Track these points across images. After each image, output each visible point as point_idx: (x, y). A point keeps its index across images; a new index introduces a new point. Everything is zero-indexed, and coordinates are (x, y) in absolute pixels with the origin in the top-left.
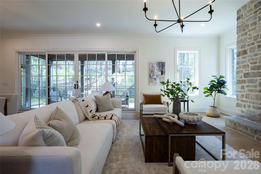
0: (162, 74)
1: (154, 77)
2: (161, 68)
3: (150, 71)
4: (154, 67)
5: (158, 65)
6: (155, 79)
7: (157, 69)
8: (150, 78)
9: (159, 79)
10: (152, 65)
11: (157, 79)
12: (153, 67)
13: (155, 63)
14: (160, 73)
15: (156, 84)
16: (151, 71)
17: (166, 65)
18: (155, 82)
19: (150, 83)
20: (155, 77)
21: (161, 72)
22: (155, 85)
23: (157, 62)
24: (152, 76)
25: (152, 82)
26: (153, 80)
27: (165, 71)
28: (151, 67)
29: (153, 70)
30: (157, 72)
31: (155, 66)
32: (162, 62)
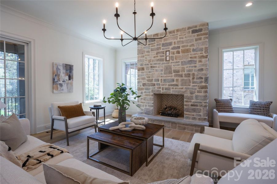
0: (70, 79)
1: (59, 82)
2: (68, 72)
3: (54, 75)
4: (59, 69)
5: (65, 68)
6: (61, 85)
7: (63, 73)
8: (53, 84)
9: (66, 85)
10: (57, 66)
11: (63, 85)
12: (58, 69)
13: (61, 64)
14: (67, 78)
15: (62, 91)
16: (56, 75)
17: (74, 68)
18: (62, 89)
19: (54, 91)
20: (61, 82)
21: (69, 76)
22: (62, 93)
23: (63, 64)
24: (57, 82)
25: (58, 90)
26: (59, 86)
27: (73, 75)
28: (55, 69)
29: (59, 73)
30: (63, 76)
31: (61, 68)
32: (70, 65)
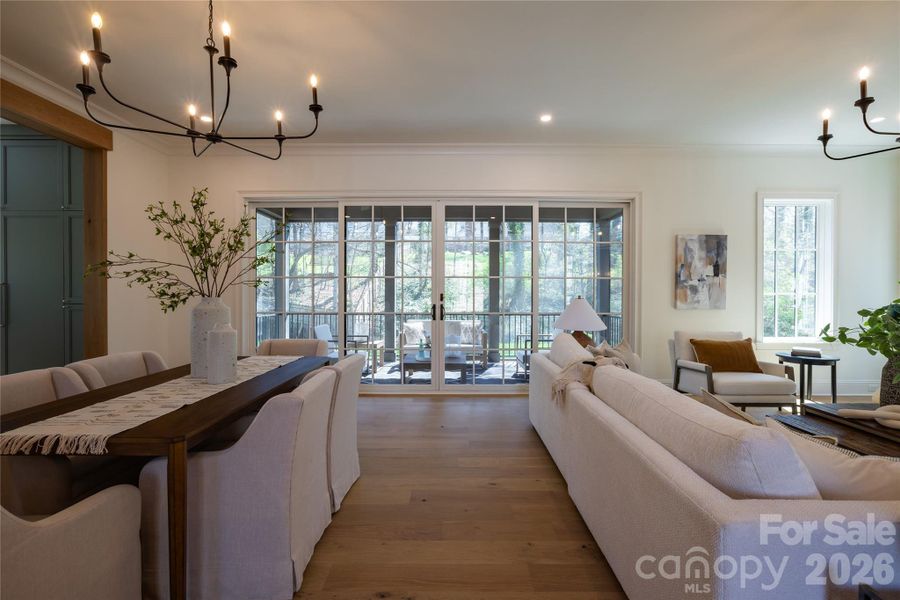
0: (716, 274)
1: (691, 283)
2: (713, 254)
3: (679, 265)
4: (691, 250)
5: (705, 245)
6: (694, 290)
7: (700, 259)
8: (676, 288)
9: (706, 289)
10: (686, 244)
11: (700, 289)
12: (687, 250)
13: (695, 237)
14: (710, 270)
15: (696, 305)
16: (682, 265)
17: (730, 244)
18: (696, 299)
19: (678, 303)
20: (695, 282)
21: (715, 266)
22: (695, 308)
23: (700, 236)
24: (685, 281)
25: (686, 300)
26: (689, 292)
27: (725, 264)
28: (681, 251)
29: (689, 260)
30: (701, 267)
31: (695, 247)
32: (717, 236)
